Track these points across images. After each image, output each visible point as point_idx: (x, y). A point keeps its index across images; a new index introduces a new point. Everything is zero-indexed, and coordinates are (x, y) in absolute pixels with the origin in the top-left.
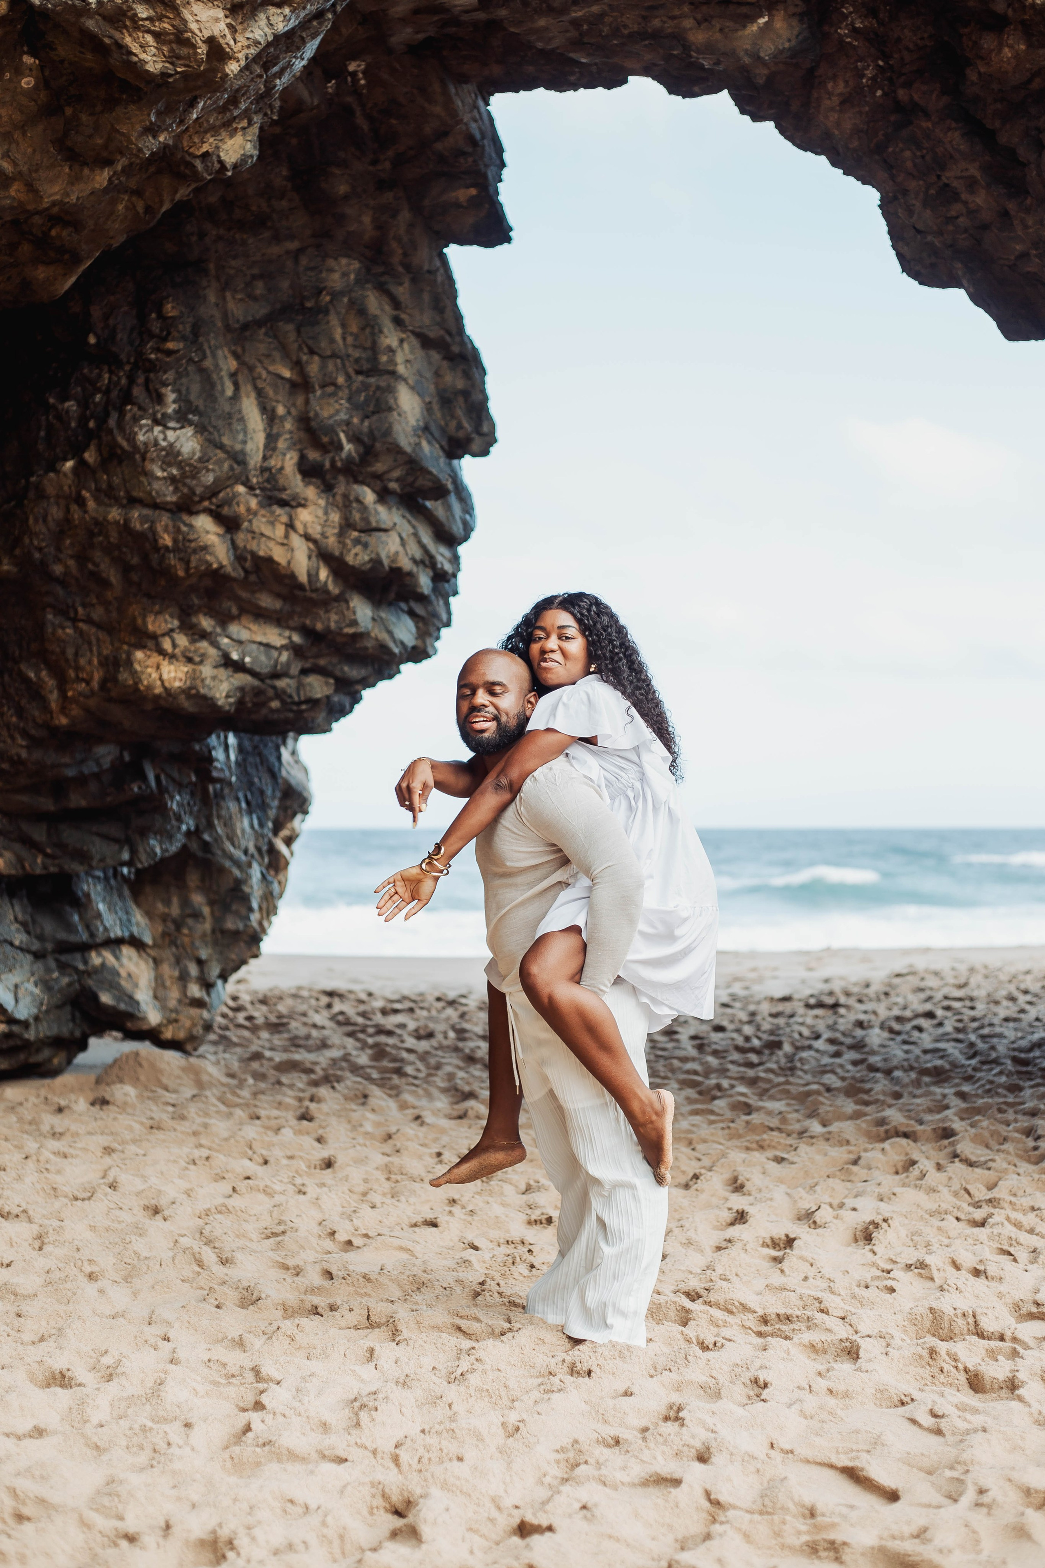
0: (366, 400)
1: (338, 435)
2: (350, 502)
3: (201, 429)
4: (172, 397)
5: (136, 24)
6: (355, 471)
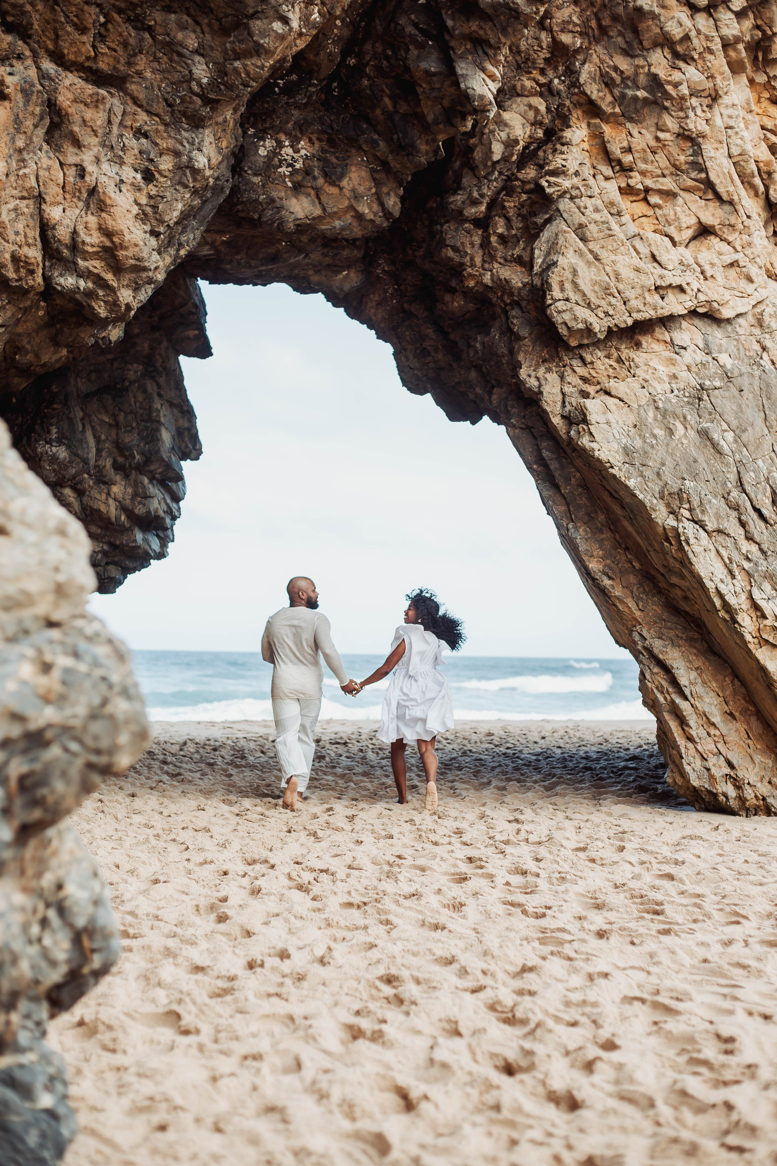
0: (146, 435)
1: (133, 451)
2: (137, 483)
3: (69, 447)
4: (54, 430)
5: (98, 297)
6: (140, 469)
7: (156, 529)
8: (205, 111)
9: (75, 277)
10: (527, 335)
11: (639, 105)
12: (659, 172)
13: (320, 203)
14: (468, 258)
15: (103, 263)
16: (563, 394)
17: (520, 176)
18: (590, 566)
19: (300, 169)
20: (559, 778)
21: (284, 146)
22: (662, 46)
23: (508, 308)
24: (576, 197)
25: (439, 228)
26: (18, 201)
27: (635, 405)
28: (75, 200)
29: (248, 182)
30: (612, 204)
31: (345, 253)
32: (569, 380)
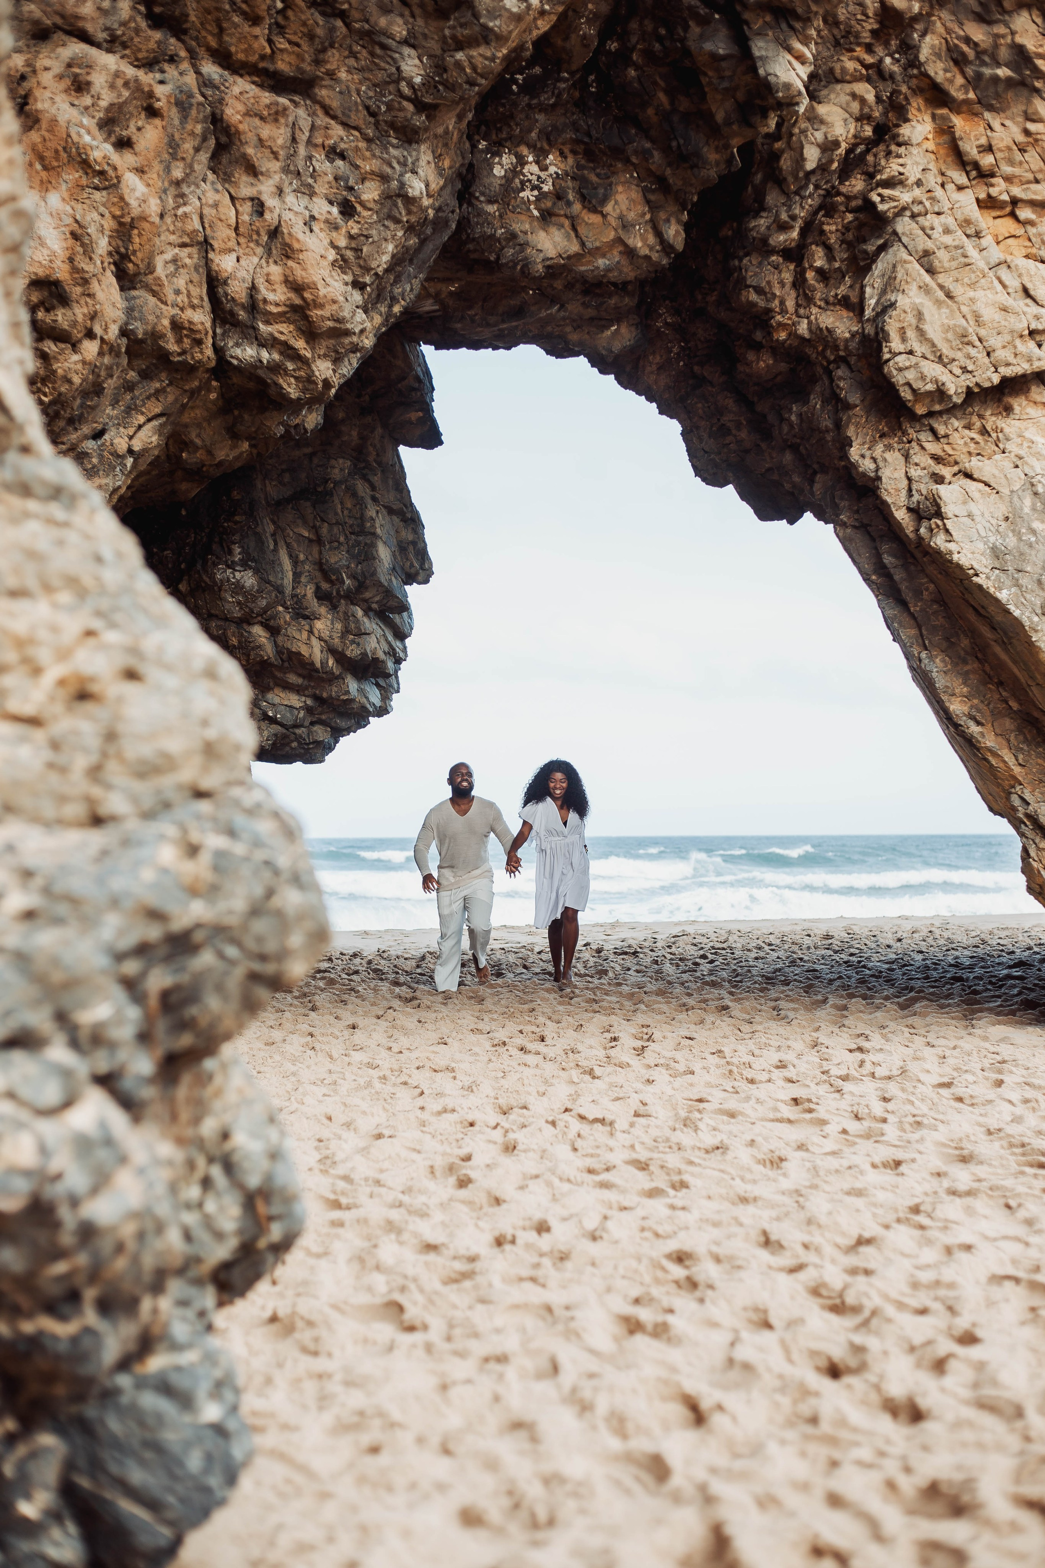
0: (358, 552)
1: (341, 574)
2: (348, 616)
3: (256, 571)
4: (237, 550)
5: (286, 372)
6: (351, 597)
7: (375, 676)
8: (419, 120)
9: (255, 347)
10: (858, 402)
11: (1001, 88)
12: (1030, 176)
13: (577, 236)
14: (777, 302)
15: (292, 328)
16: (909, 479)
17: (843, 189)
18: (952, 708)
19: (550, 192)
20: (918, 992)
21: (527, 163)
22: (1029, 7)
23: (831, 366)
24: (919, 215)
25: (736, 263)
26: (177, 250)
27: (1005, 491)
28: (252, 245)
29: (480, 213)
30: (968, 222)
31: (613, 301)
32: (916, 461)
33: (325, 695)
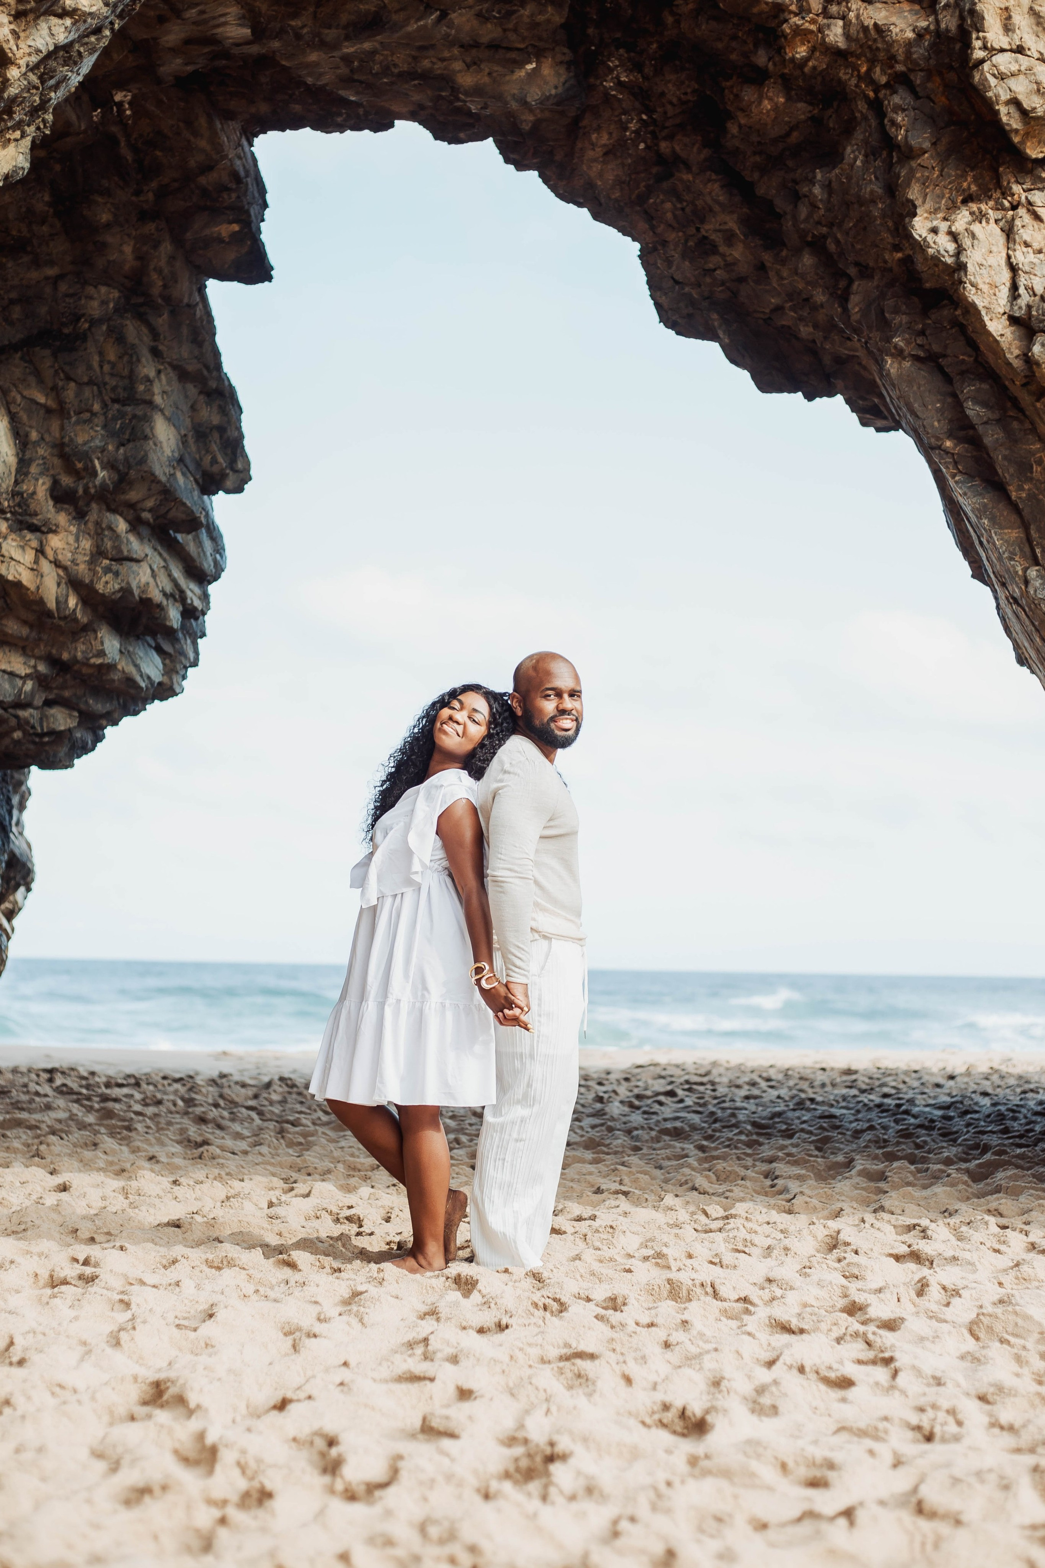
0: (121, 428)
1: (92, 461)
2: (103, 530)
6: (108, 499)
10: (927, 144)
16: (1014, 269)
23: (882, 94)
32: (1026, 237)
33: (65, 656)
